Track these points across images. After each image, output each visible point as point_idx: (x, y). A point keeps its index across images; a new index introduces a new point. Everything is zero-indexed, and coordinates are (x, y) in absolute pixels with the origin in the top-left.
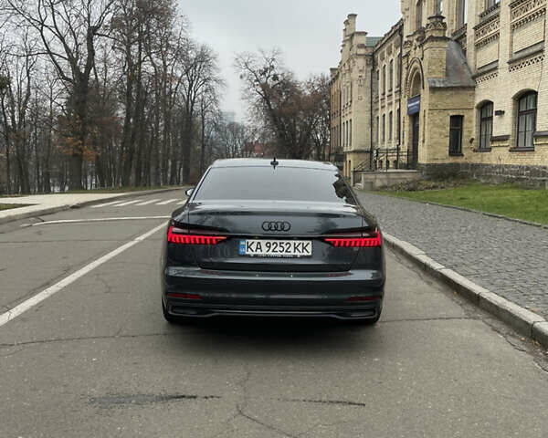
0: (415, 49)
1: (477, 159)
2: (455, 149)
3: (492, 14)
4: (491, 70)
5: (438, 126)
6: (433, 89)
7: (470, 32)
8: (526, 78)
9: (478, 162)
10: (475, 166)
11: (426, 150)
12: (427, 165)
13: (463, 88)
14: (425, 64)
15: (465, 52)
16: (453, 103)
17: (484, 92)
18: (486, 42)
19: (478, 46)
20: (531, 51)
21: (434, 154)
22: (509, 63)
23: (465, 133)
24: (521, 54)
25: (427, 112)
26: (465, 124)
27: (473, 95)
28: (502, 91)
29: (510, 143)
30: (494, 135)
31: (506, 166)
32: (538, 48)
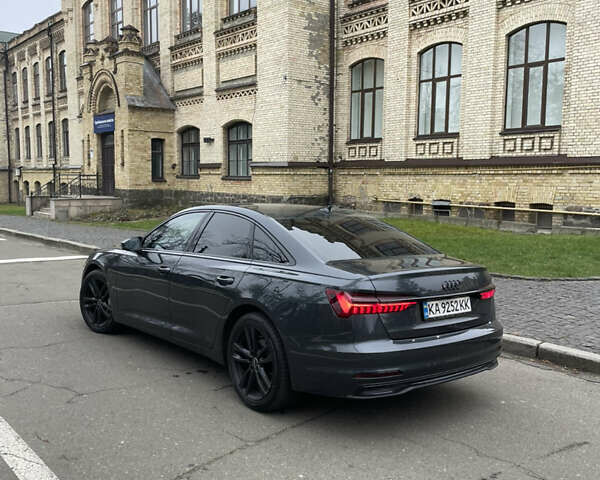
0: (103, 59)
1: (181, 185)
2: (157, 176)
3: (191, 38)
4: (195, 95)
5: (139, 149)
6: (133, 108)
7: (164, 52)
8: (238, 108)
9: (184, 188)
10: (178, 194)
11: (127, 176)
12: (130, 191)
13: (164, 110)
14: (120, 78)
15: (158, 72)
16: (154, 125)
17: (185, 116)
18: (186, 65)
19: (175, 68)
20: (240, 82)
21: (137, 179)
22: (217, 91)
23: (167, 158)
24: (228, 84)
25: (126, 133)
26: (167, 149)
27: (173, 119)
28: (210, 118)
29: (222, 171)
30: (202, 162)
31: (219, 194)
32: (249, 81)
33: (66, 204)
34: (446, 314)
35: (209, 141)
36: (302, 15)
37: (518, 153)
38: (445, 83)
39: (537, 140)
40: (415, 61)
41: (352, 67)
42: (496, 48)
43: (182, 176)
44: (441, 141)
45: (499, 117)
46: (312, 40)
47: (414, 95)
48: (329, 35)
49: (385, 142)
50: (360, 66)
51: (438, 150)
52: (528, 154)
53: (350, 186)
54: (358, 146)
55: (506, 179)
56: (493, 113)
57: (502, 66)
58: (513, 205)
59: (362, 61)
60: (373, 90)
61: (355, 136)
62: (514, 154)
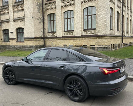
1: (4, 44)
3: (5, 7)
4: (7, 21)
8: (20, 25)
10: (3, 46)
17: (4, 26)
18: (4, 14)
20: (20, 18)
22: (13, 20)
24: (16, 19)
27: (1, 27)
28: (12, 27)
29: (16, 40)
30: (10, 38)
31: (15, 46)
32: (23, 18)
35: (12, 33)
36: (36, 3)
37: (87, 34)
38: (70, 19)
39: (91, 32)
40: (63, 14)
41: (48, 15)
42: (81, 12)
43: (4, 41)
44: (70, 32)
45: (83, 27)
46: (38, 8)
47: (63, 22)
48: (42, 8)
49: (57, 32)
50: (50, 15)
51: (69, 34)
52: (89, 35)
54: (50, 33)
55: (85, 40)
56: (81, 26)
57: (83, 16)
58: (87, 45)
59: (50, 14)
60: (53, 21)
61: (49, 31)
62: (86, 35)
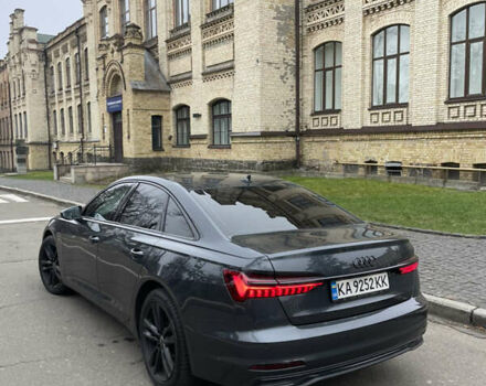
0: (113, 52)
1: (176, 153)
2: (157, 146)
3: (182, 32)
4: (186, 79)
5: (142, 125)
6: (136, 91)
7: (162, 44)
8: (219, 89)
9: (178, 156)
10: (174, 160)
11: (132, 146)
12: (135, 159)
13: (161, 92)
14: (126, 67)
15: (157, 61)
16: (154, 104)
17: (179, 96)
18: (178, 54)
19: (170, 57)
20: (222, 67)
21: (140, 149)
22: (203, 74)
23: (164, 132)
24: (209, 70)
25: (131, 111)
26: (164, 124)
27: (169, 99)
28: (198, 97)
29: (207, 141)
30: (192, 133)
31: (205, 160)
32: (229, 65)
33: (83, 170)
34: (359, 293)
35: (197, 116)
36: (271, 7)
37: (462, 119)
38: (395, 60)
39: (478, 107)
40: (368, 42)
41: (315, 49)
42: (440, 27)
43: (178, 146)
44: (392, 111)
45: (444, 88)
46: (280, 28)
47: (368, 71)
48: (295, 24)
49: (344, 112)
50: (322, 49)
51: (390, 119)
52: (471, 120)
53: (314, 151)
54: (320, 117)
55: (451, 143)
56: (438, 84)
57: (445, 43)
58: (458, 165)
59: (324, 44)
60: (333, 69)
61: (318, 109)
62: (458, 121)
